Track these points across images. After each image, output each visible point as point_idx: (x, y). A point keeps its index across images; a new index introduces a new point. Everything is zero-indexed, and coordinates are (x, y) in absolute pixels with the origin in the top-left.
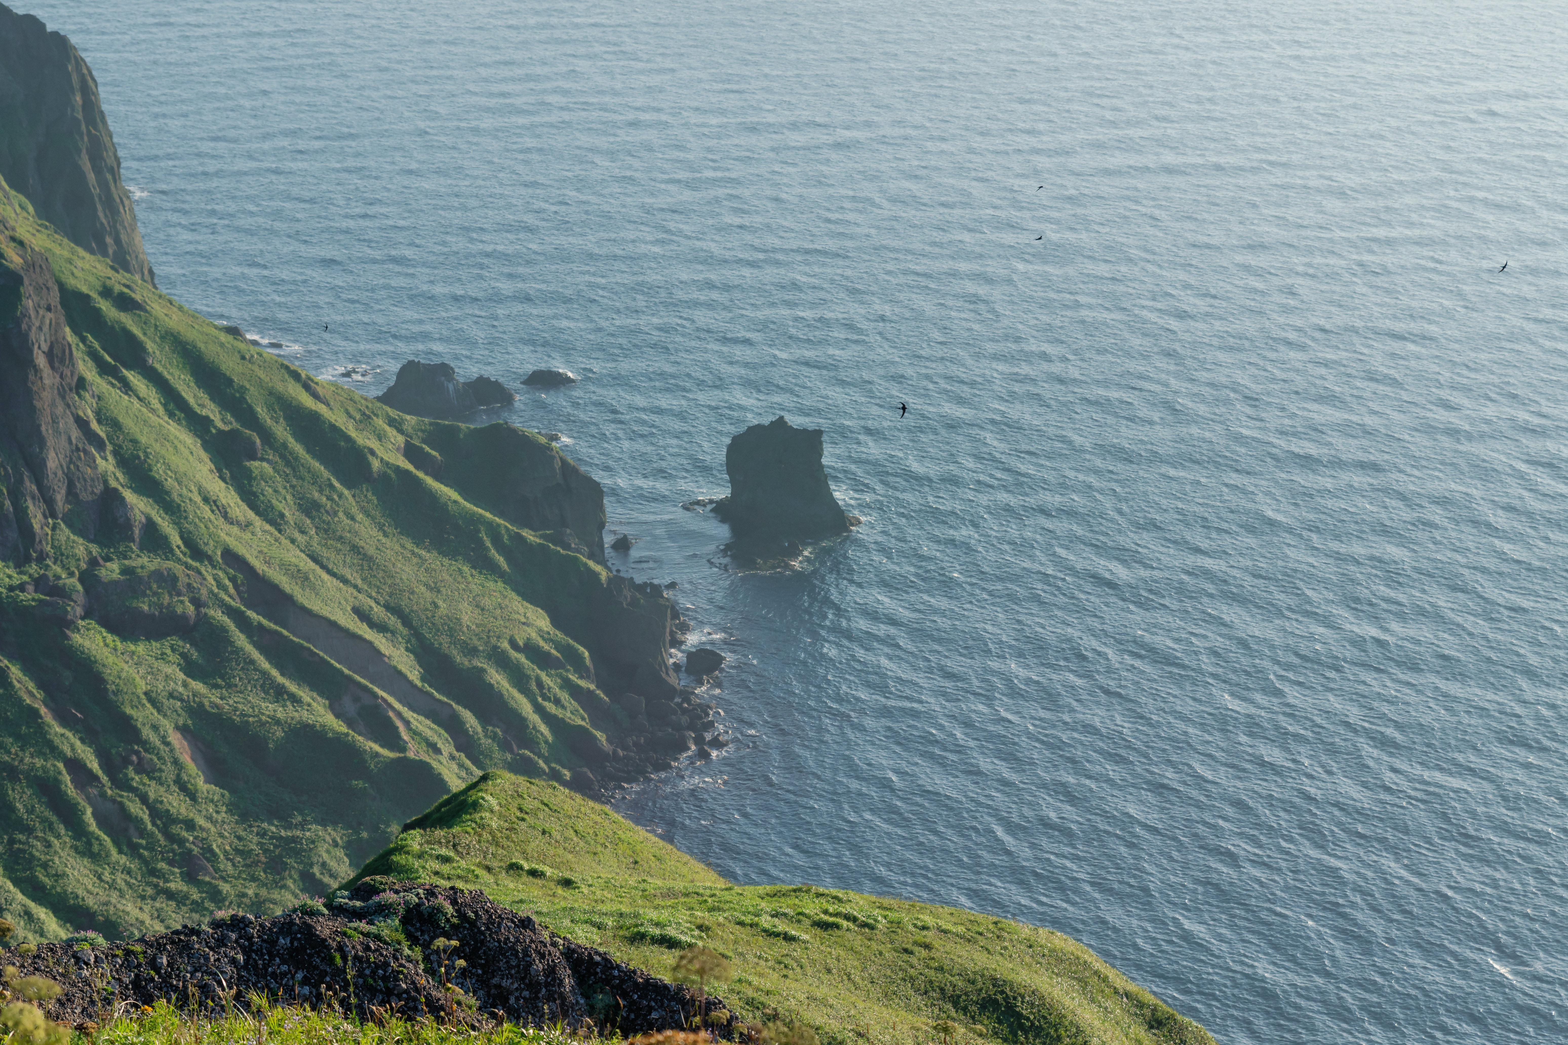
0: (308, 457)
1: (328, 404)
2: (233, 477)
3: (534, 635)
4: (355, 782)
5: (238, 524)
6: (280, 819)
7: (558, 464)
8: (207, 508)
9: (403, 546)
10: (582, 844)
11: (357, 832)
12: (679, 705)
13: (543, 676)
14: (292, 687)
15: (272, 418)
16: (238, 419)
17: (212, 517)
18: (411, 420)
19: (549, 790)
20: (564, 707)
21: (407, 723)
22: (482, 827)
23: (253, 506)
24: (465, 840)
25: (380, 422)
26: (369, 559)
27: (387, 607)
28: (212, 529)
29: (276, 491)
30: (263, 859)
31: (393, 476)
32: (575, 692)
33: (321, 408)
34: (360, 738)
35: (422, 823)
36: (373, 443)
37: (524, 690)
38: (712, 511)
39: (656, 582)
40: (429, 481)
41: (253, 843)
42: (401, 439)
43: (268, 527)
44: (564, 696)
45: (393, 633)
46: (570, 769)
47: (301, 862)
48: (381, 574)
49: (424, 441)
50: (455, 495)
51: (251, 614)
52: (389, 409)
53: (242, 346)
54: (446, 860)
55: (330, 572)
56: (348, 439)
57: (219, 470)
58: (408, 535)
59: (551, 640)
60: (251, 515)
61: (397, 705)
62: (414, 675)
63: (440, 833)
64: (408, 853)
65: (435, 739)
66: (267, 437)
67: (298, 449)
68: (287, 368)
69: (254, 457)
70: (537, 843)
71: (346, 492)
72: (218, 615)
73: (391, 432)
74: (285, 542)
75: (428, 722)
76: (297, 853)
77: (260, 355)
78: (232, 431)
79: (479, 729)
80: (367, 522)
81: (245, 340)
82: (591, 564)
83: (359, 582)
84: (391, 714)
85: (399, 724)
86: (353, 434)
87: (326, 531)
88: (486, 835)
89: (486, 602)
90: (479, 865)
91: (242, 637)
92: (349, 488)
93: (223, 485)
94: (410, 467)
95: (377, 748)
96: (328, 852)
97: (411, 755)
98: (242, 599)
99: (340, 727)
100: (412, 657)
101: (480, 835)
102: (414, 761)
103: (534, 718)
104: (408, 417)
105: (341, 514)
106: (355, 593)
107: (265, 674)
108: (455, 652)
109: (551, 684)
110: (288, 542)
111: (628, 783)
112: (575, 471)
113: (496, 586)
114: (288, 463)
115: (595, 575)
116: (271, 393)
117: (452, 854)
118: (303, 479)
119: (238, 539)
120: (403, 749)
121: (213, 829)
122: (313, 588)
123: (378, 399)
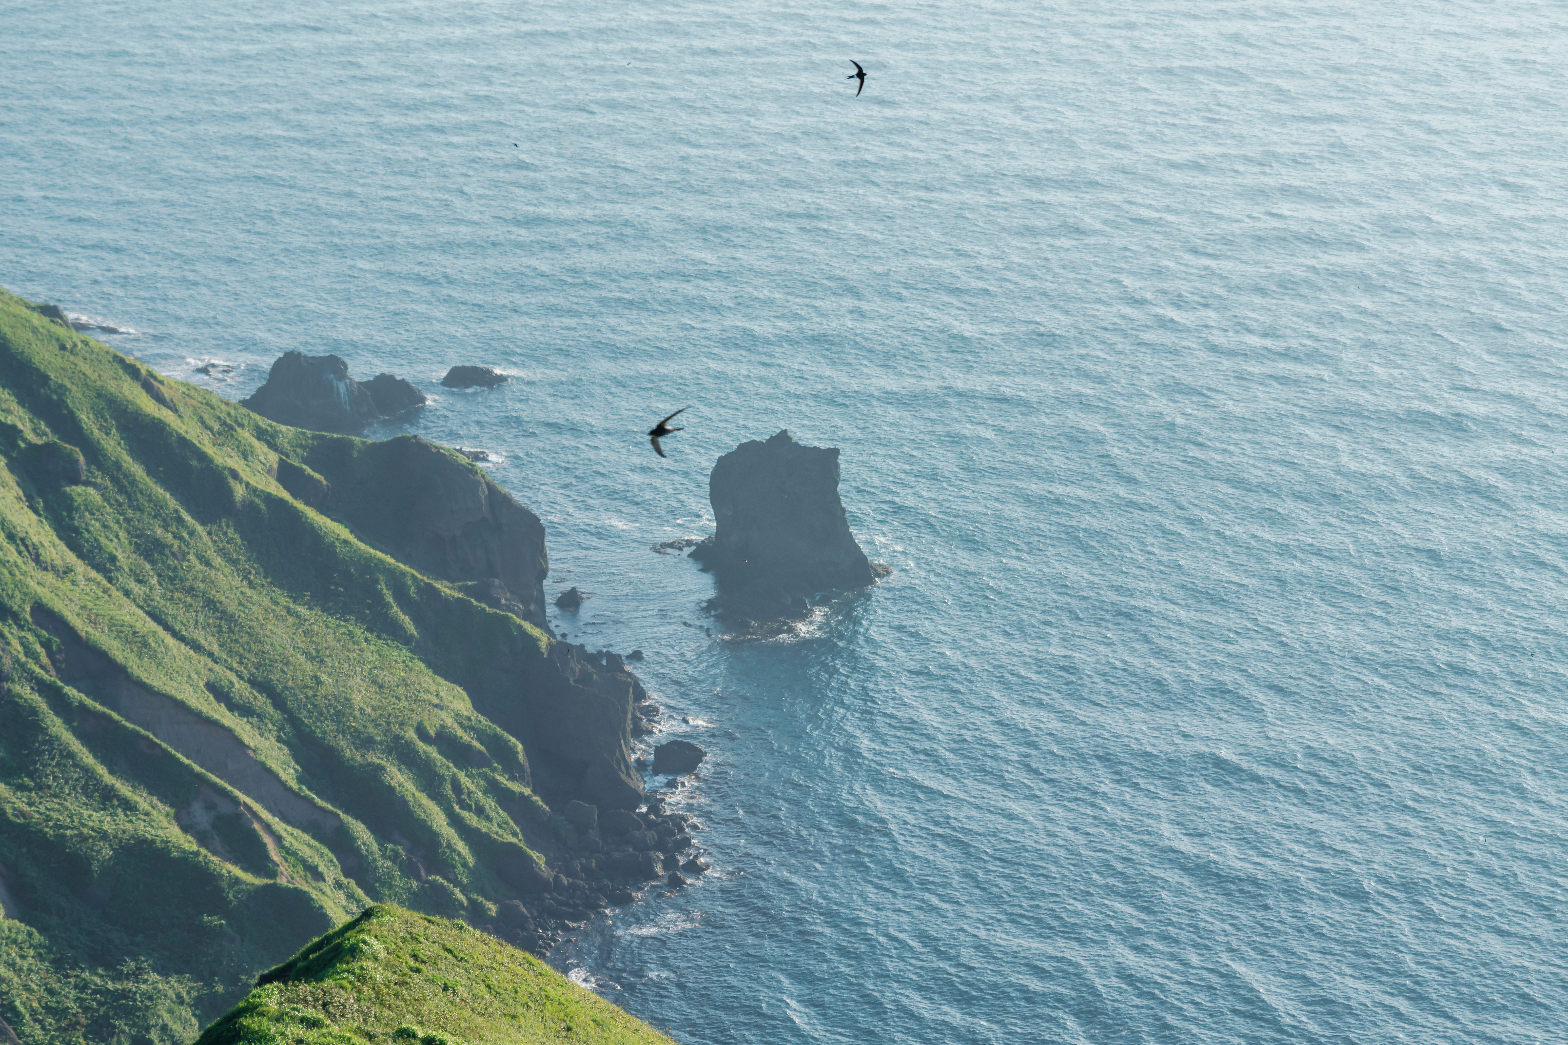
0: (149, 481)
1: (175, 410)
2: (47, 507)
3: (449, 721)
4: (206, 918)
5: (54, 569)
6: (107, 966)
7: (483, 492)
8: (12, 548)
9: (275, 602)
10: (496, 1004)
11: (209, 984)
12: (644, 816)
13: (462, 776)
14: (124, 789)
15: (101, 428)
16: (55, 430)
17: (20, 561)
18: (287, 432)
19: (455, 931)
20: (488, 819)
21: (278, 839)
22: (362, 979)
23: (74, 546)
24: (341, 996)
25: (245, 435)
26: (230, 618)
27: (253, 683)
28: (19, 577)
29: (105, 526)
30: (83, 1021)
31: (263, 506)
32: (505, 798)
33: (166, 415)
34: (215, 859)
35: (283, 975)
36: (236, 463)
37: (436, 796)
38: (690, 556)
39: (614, 650)
40: (312, 514)
41: (70, 999)
42: (273, 458)
43: (93, 574)
44: (489, 804)
45: (260, 717)
46: (496, 902)
47: (134, 1025)
48: (245, 638)
49: (305, 461)
50: (344, 533)
51: (71, 691)
52: (258, 417)
53: (61, 332)
54: (312, 1024)
55: (176, 635)
56: (202, 457)
57: (30, 498)
58: (281, 587)
59: (473, 728)
60: (71, 558)
61: (265, 815)
62: (289, 774)
63: (305, 988)
64: (262, 1014)
65: (316, 860)
66: (94, 453)
67: (137, 470)
68: (121, 361)
69: (76, 481)
70: (436, 1002)
71: (199, 528)
72: (25, 692)
73: (260, 447)
74: (116, 594)
75: (307, 837)
76: (128, 1012)
77: (86, 343)
78: (49, 446)
79: (375, 847)
80: (227, 569)
81: (65, 323)
82: (528, 626)
83: (216, 649)
84: (256, 826)
85: (267, 839)
86: (209, 449)
87: (172, 580)
88: (367, 991)
89: (386, 677)
90: (357, 1031)
91: (58, 721)
92: (203, 523)
93: (34, 517)
94: (286, 495)
95: (237, 871)
96: (171, 1011)
97: (282, 881)
98: (58, 670)
99: (187, 843)
100: (286, 749)
101: (359, 991)
102: (287, 890)
103: (448, 833)
104: (283, 428)
105: (192, 557)
106: (211, 663)
107: (87, 771)
108: (343, 744)
109: (473, 788)
110: (120, 594)
111: (575, 920)
112: (507, 500)
113: (399, 654)
114: (122, 489)
115: (533, 642)
116: (99, 395)
117: (321, 1016)
118: (141, 511)
119: (54, 590)
120: (273, 874)
121: (16, 979)
122: (153, 657)
123: (244, 403)
